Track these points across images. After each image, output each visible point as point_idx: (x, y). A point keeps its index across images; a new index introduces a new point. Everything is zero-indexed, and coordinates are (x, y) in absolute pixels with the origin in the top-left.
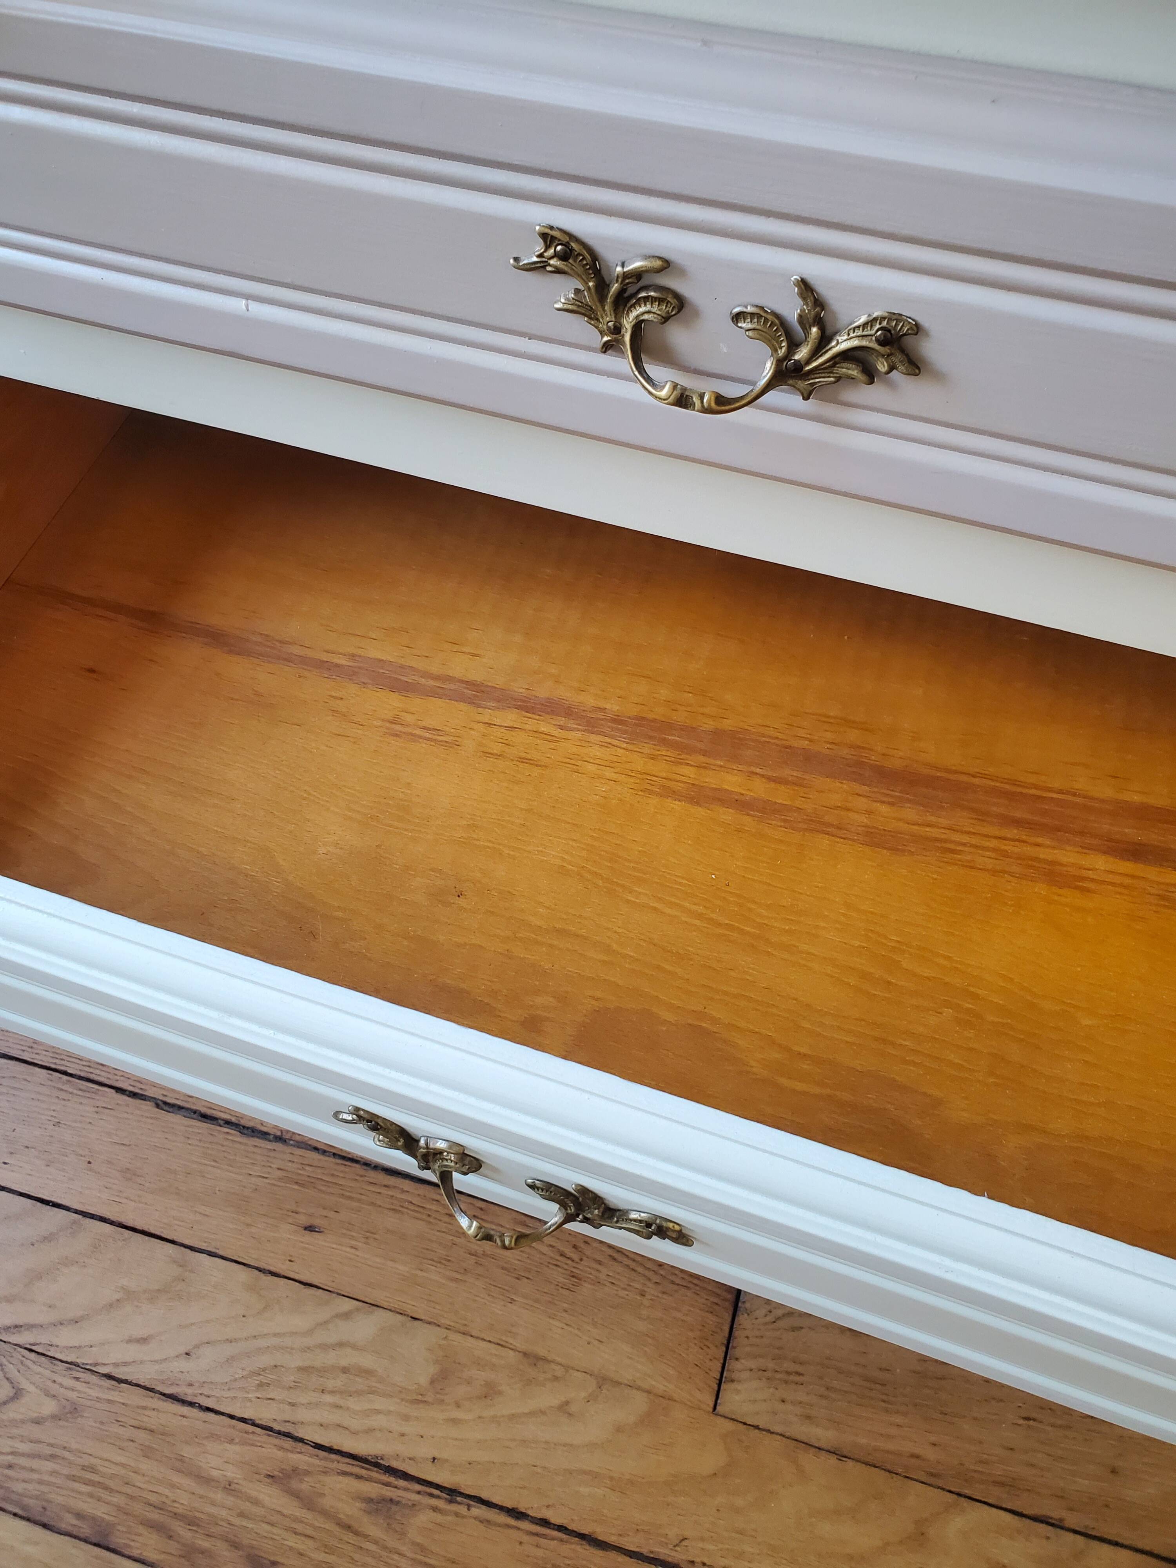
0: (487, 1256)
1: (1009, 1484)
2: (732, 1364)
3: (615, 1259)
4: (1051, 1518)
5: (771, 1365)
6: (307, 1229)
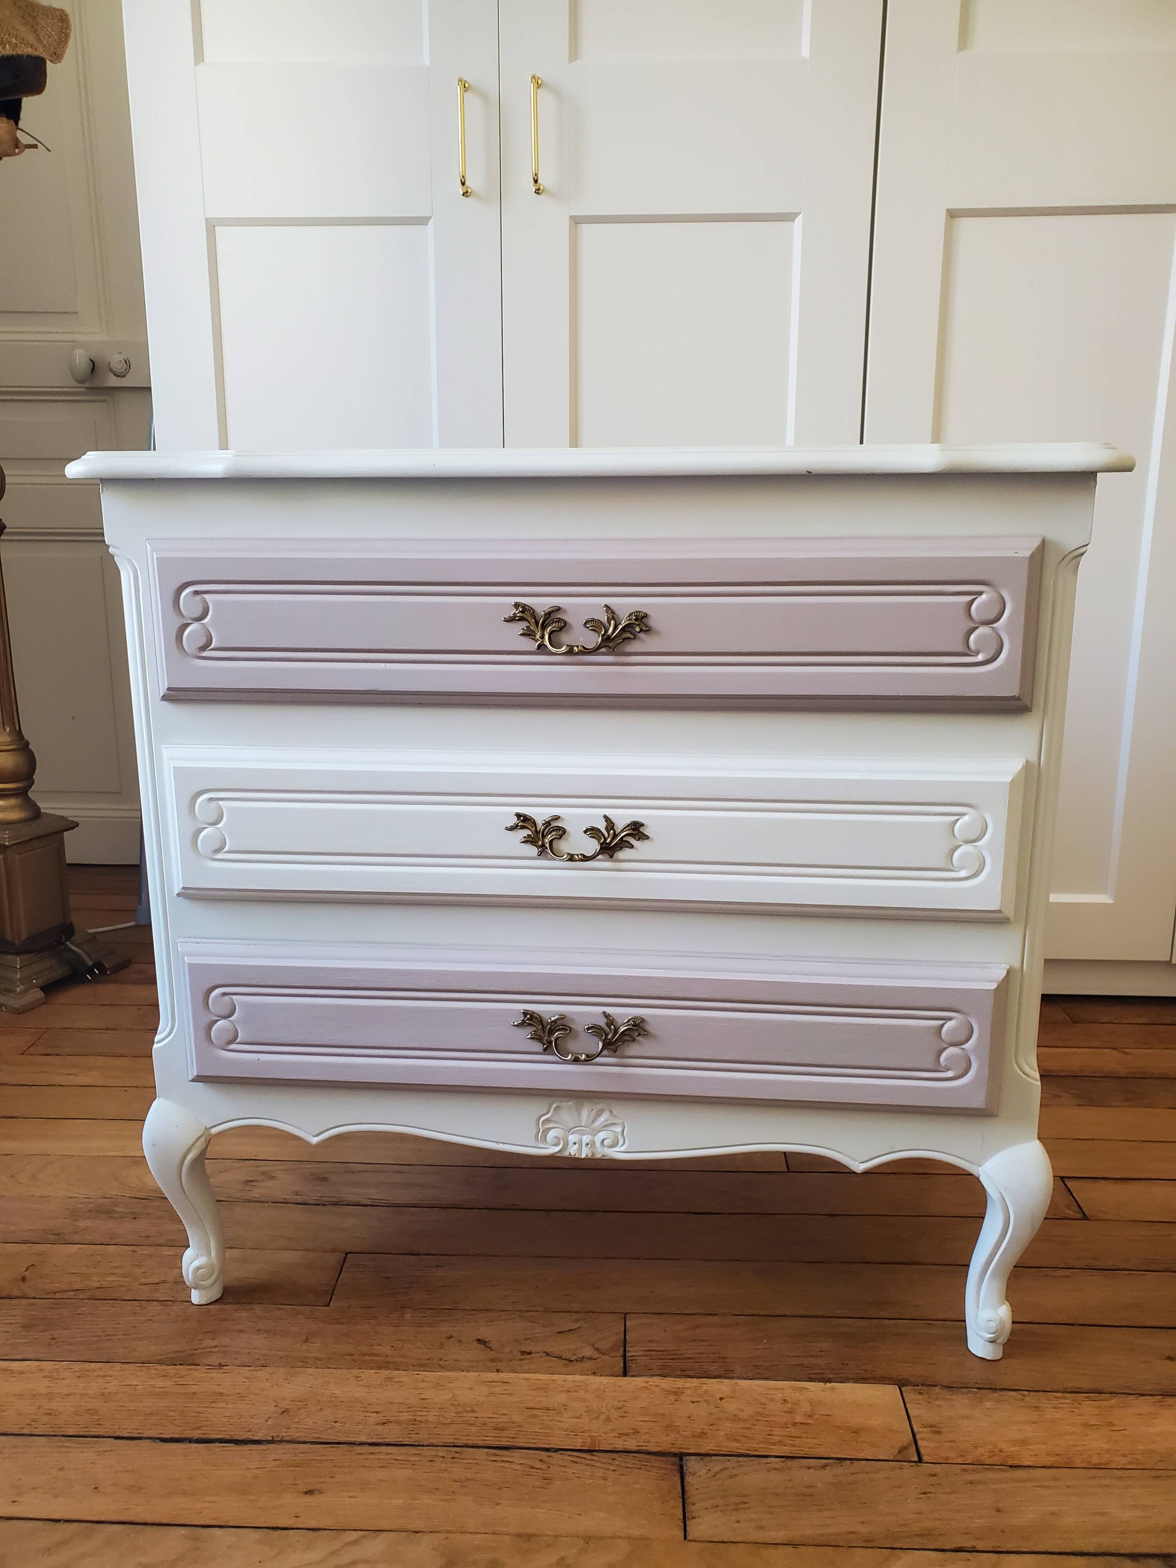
0: (469, 1480)
1: (927, 1534)
2: (690, 1508)
3: (577, 1463)
4: (966, 1547)
5: (721, 1502)
6: (306, 1493)
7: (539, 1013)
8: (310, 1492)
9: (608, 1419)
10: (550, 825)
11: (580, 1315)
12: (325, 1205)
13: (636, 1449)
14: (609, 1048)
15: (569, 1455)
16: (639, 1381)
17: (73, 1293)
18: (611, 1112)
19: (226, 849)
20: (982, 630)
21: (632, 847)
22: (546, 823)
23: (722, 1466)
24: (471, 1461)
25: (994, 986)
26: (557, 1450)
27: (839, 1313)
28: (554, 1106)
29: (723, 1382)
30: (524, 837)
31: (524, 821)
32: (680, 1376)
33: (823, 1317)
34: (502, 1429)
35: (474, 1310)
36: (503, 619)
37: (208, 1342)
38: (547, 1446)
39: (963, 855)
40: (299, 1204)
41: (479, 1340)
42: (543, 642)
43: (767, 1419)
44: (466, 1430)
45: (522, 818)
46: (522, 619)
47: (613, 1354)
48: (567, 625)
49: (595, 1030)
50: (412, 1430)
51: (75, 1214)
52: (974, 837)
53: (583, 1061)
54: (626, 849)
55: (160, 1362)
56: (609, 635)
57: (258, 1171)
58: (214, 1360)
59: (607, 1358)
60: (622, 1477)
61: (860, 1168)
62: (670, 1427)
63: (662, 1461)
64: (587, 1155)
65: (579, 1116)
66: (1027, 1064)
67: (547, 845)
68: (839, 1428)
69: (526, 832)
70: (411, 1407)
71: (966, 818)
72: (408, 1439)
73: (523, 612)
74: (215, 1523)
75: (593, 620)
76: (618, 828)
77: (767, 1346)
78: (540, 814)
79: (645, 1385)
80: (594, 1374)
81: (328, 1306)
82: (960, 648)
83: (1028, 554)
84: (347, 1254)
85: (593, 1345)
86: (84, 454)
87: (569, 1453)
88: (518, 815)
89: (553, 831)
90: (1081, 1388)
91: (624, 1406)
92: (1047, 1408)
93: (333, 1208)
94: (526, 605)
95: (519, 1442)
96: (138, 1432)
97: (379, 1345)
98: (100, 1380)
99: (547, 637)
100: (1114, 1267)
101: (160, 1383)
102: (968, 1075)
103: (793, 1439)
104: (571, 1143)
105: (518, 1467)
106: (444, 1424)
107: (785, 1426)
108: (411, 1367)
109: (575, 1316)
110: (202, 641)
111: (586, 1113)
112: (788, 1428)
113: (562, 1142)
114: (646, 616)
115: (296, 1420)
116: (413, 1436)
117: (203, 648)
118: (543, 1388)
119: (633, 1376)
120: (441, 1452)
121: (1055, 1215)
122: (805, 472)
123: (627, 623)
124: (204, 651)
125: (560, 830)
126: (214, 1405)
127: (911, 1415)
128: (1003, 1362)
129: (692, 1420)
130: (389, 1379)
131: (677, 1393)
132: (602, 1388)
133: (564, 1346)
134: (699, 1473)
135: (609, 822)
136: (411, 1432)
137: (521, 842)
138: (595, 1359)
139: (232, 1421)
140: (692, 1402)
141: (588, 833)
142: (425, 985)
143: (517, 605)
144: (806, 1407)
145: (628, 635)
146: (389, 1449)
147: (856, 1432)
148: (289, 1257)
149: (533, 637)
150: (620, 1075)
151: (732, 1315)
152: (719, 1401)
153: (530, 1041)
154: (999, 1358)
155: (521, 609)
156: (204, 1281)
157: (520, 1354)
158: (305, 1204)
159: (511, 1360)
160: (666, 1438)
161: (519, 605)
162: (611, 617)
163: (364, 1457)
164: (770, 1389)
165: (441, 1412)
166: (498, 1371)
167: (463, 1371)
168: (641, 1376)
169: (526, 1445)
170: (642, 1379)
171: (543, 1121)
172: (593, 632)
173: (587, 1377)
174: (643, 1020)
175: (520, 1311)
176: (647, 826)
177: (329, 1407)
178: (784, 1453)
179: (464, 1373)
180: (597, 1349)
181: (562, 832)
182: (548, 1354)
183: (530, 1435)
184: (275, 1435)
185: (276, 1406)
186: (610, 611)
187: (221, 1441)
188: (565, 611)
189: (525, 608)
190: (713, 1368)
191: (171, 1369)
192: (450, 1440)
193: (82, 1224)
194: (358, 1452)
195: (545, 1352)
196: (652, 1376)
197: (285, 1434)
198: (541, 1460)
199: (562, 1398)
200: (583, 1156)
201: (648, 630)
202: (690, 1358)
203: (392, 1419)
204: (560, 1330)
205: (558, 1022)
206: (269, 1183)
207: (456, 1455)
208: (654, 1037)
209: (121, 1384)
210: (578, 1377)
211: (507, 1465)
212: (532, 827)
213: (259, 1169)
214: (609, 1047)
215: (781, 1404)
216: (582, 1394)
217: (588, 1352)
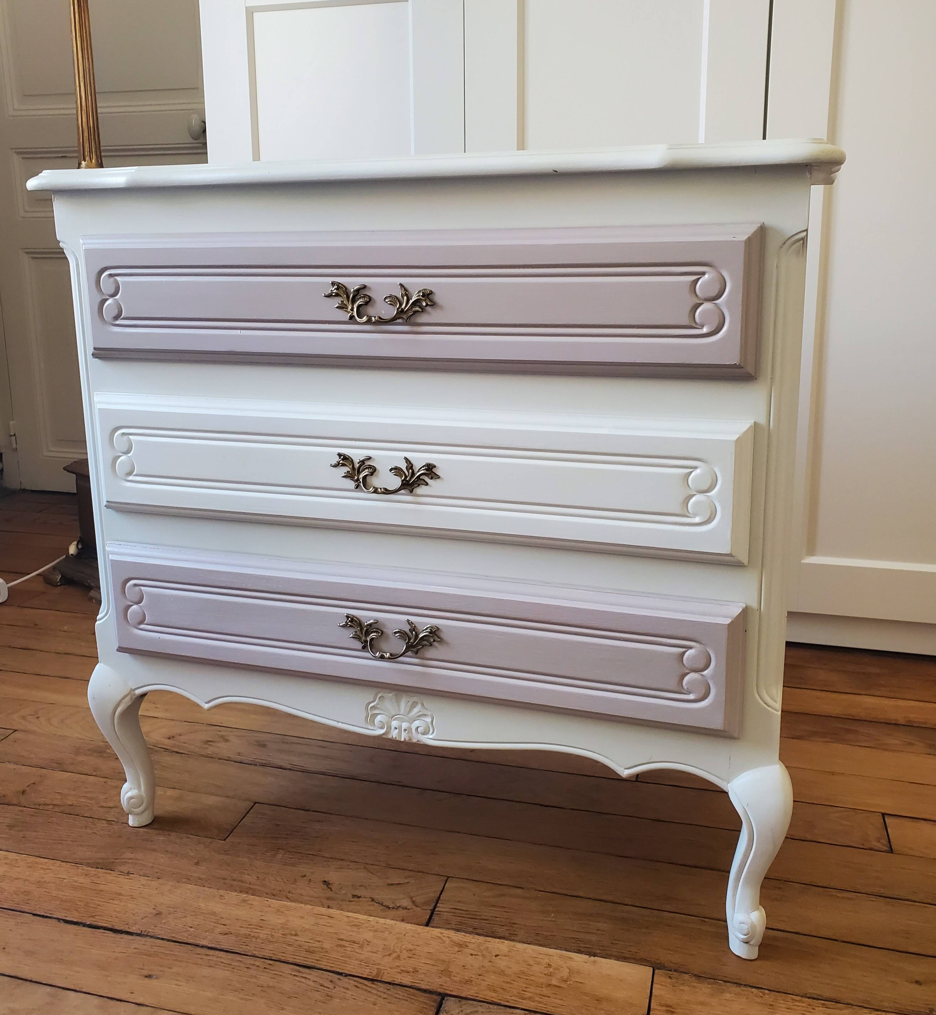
0: (270, 987)
3: (358, 987)
6: (146, 977)
7: (359, 617)
8: (149, 976)
9: (398, 957)
10: (364, 463)
11: (411, 874)
12: (256, 765)
13: (410, 984)
14: (412, 651)
15: (355, 981)
16: (436, 932)
17: (52, 807)
18: (423, 705)
19: (134, 473)
20: (706, 306)
21: (427, 484)
22: (360, 462)
23: (475, 1009)
24: (277, 973)
25: (728, 621)
26: (347, 975)
27: (627, 901)
28: (379, 696)
29: (504, 943)
30: (345, 473)
31: (345, 459)
32: (470, 933)
33: (613, 902)
34: (312, 952)
35: (331, 858)
36: (323, 295)
37: (128, 855)
38: (340, 971)
39: (696, 503)
40: (237, 762)
41: (325, 881)
42: (352, 313)
43: (527, 977)
44: (284, 949)
45: (342, 457)
46: (337, 295)
47: (425, 908)
48: (372, 300)
49: (403, 634)
50: (244, 942)
51: (78, 751)
52: (705, 487)
53: (387, 659)
54: (422, 485)
55: (88, 865)
56: (402, 309)
57: (218, 735)
58: (124, 868)
59: (418, 909)
60: (389, 1005)
61: (625, 773)
62: (446, 972)
63: (424, 997)
64: (405, 740)
65: (399, 706)
66: (769, 695)
67: (361, 480)
68: (586, 994)
69: (346, 469)
70: (251, 925)
71: (698, 471)
72: (237, 949)
73: (337, 289)
74: (72, 987)
75: (390, 296)
76: (416, 468)
77: (553, 920)
78: (357, 455)
79: (440, 935)
80: (403, 920)
81: (225, 840)
82: (685, 321)
83: (745, 238)
84: (255, 803)
85: (411, 898)
86: (41, 172)
87: (355, 979)
88: (340, 455)
89: (366, 468)
90: (820, 996)
91: (415, 949)
92: (780, 1007)
93: (261, 769)
94: (340, 283)
95: (321, 964)
96: (51, 912)
97: (248, 875)
98: (42, 871)
99: (355, 310)
100: (899, 897)
101: (81, 880)
102: (707, 700)
103: (542, 997)
104: (393, 727)
105: (311, 983)
106: (270, 942)
107: (540, 986)
108: (265, 895)
109: (407, 873)
110: (115, 312)
111: (404, 703)
112: (542, 987)
113: (386, 726)
114: (431, 293)
115: (164, 921)
116: (243, 947)
117: (117, 318)
118: (357, 926)
119: (433, 927)
120: (258, 962)
121: (863, 845)
122: (551, 171)
123: (416, 298)
124: (117, 320)
125: (371, 468)
126: (111, 901)
127: (653, 994)
128: (757, 963)
129: (464, 969)
130: (244, 901)
131: (462, 946)
132: (404, 932)
133: (386, 896)
134: (453, 1012)
135: (409, 463)
136: (243, 944)
137: (342, 477)
138: (408, 909)
139: (118, 915)
140: (472, 955)
141: (393, 471)
142: (274, 588)
143: (333, 284)
144: (565, 973)
145: (417, 309)
146: (222, 954)
147: (599, 1000)
148: (211, 800)
149: (346, 310)
150: (423, 674)
151: (535, 890)
152: (494, 957)
153: (352, 639)
154: (753, 958)
155: (336, 287)
156: (135, 808)
157: (351, 896)
158: (241, 763)
159: (342, 900)
160: (438, 980)
161: (335, 284)
162: (404, 293)
163: (200, 956)
164: (541, 954)
165: (271, 932)
166: (329, 907)
167: (302, 903)
168: (439, 927)
169: (325, 968)
170: (439, 930)
171: (371, 707)
172: (391, 306)
173: (395, 922)
174: (438, 629)
175: (366, 863)
176: (438, 468)
177: (192, 915)
178: (529, 1007)
179: (302, 905)
180: (413, 902)
181: (373, 471)
182: (373, 900)
183: (332, 960)
184: (143, 930)
185: (154, 909)
186: (403, 289)
187: (105, 928)
188: (370, 289)
189: (339, 286)
190: (501, 931)
191: (93, 871)
192: (267, 954)
193: (81, 758)
194: (198, 952)
195: (371, 898)
196: (448, 929)
197: (151, 930)
198: (331, 981)
199: (368, 935)
200: (402, 740)
201: (433, 304)
202: (484, 920)
203: (233, 931)
204: (391, 883)
205: (373, 626)
206: (222, 745)
207: (268, 967)
208: (447, 643)
209: (55, 876)
210: (389, 921)
211: (303, 980)
212: (350, 465)
213: (220, 733)
214: (411, 649)
215: (545, 967)
216: (386, 934)
217: (406, 903)
